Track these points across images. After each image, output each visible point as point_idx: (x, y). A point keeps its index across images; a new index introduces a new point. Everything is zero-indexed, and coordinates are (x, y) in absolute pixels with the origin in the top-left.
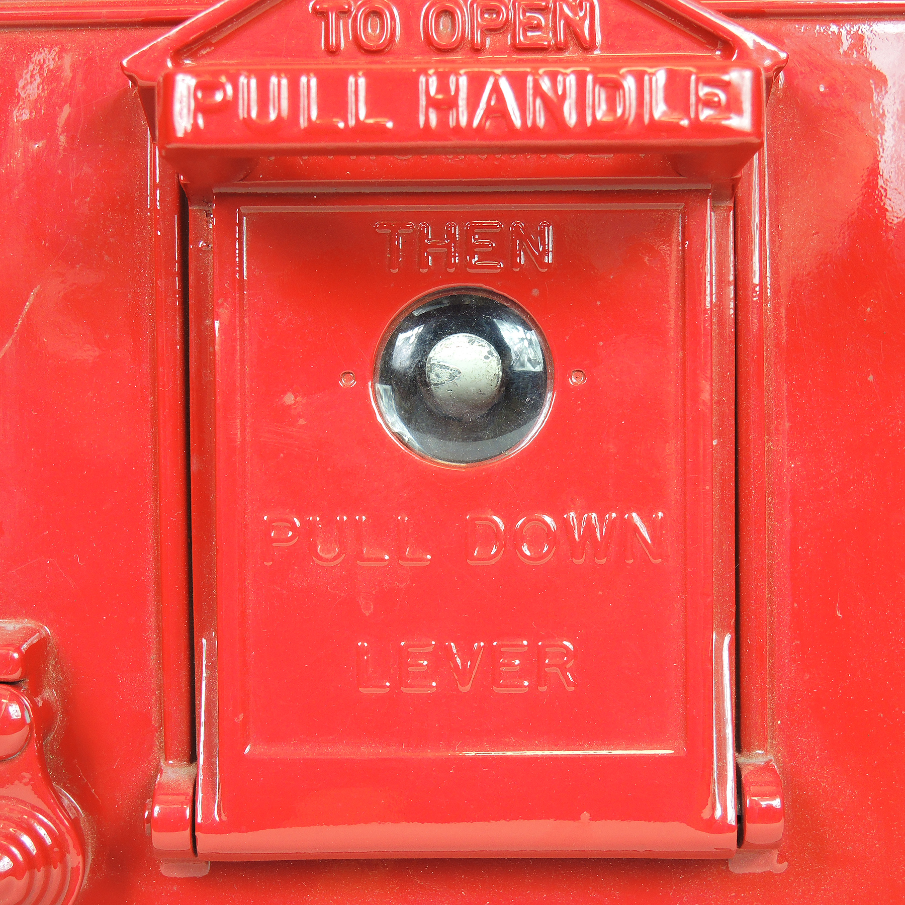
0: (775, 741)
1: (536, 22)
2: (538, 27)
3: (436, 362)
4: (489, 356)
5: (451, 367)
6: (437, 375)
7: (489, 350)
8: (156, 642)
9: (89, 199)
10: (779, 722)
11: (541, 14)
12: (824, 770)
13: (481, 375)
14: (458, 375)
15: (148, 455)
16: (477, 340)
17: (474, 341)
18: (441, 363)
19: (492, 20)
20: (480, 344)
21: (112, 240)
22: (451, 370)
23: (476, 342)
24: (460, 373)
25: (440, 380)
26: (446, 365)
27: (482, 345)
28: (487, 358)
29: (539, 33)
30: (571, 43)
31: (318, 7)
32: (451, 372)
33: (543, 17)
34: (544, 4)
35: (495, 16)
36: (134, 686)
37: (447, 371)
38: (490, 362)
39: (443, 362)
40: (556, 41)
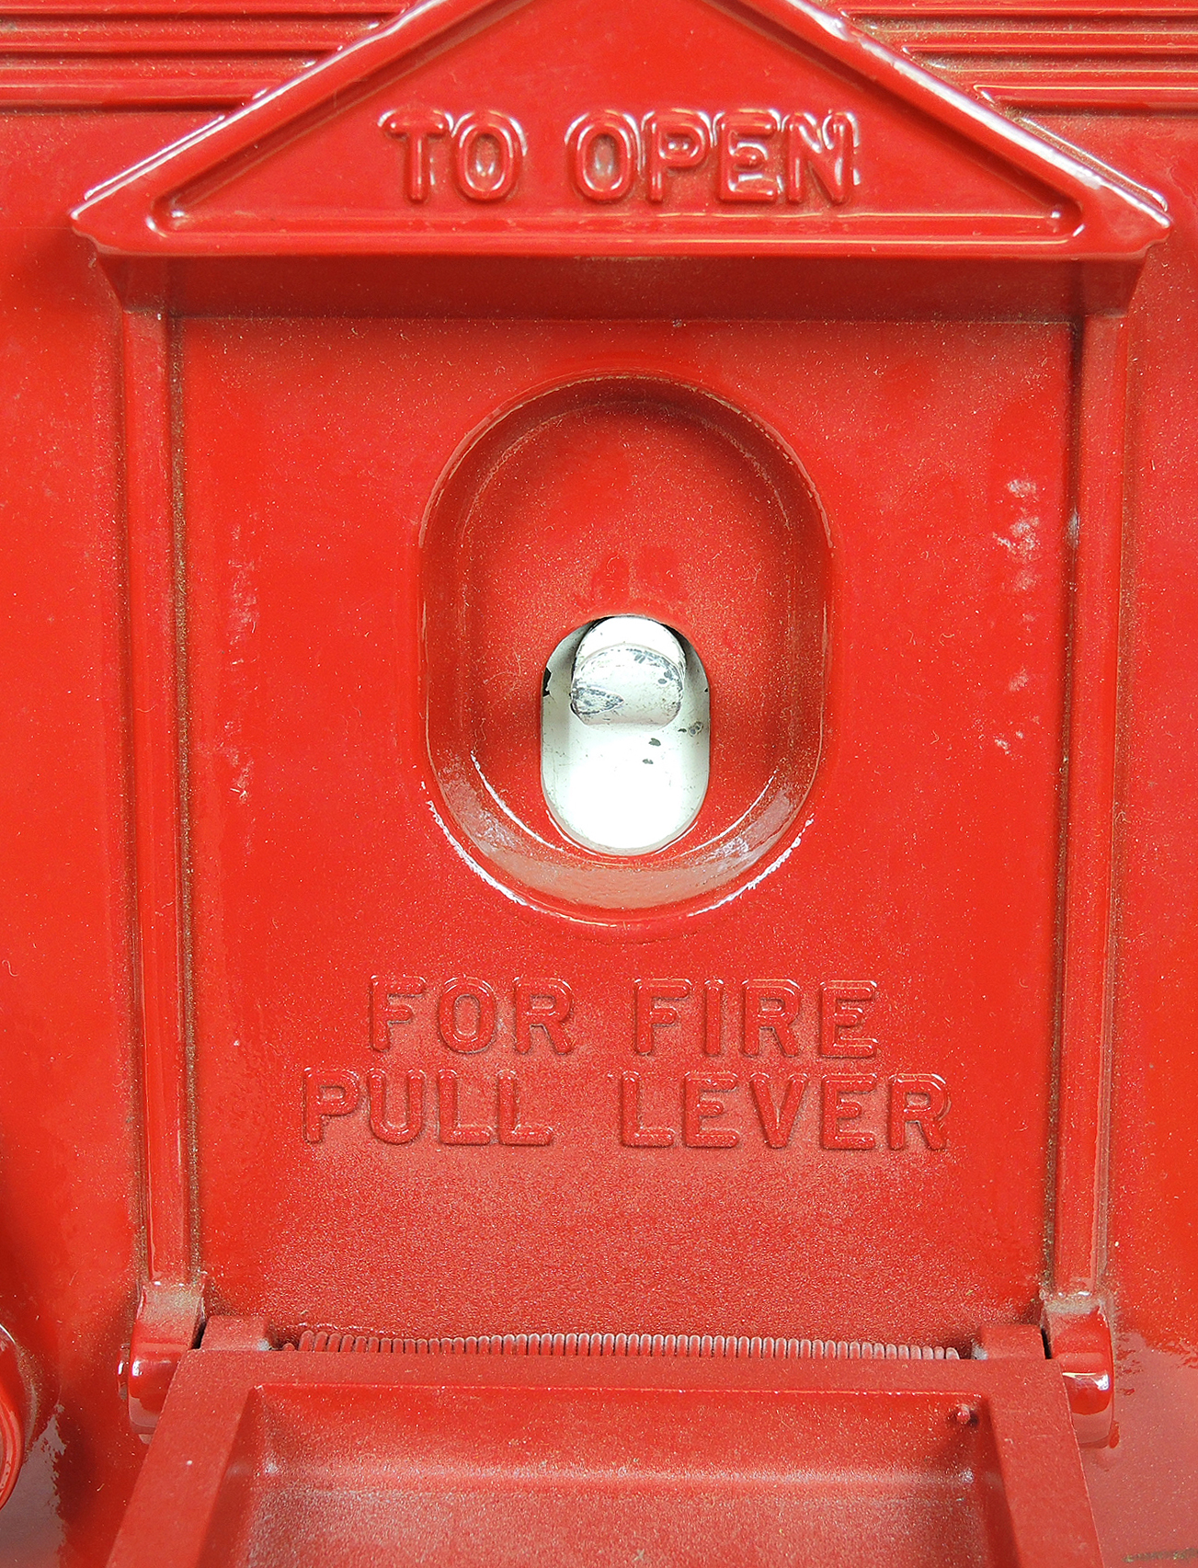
0: (1109, 1272)
1: (754, 158)
2: (757, 166)
3: (584, 686)
4: (666, 679)
5: (608, 693)
6: (587, 702)
7: (666, 671)
8: (134, 1097)
9: (18, 396)
10: (1117, 1244)
11: (762, 143)
12: (1185, 1318)
13: (653, 703)
14: (619, 703)
15: (119, 808)
16: (648, 656)
17: (644, 658)
18: (593, 688)
19: (681, 153)
20: (653, 662)
21: (57, 464)
22: (608, 697)
23: (646, 659)
24: (621, 700)
25: (592, 709)
26: (600, 690)
27: (655, 664)
28: (662, 681)
29: (759, 176)
30: (813, 194)
31: (393, 126)
32: (609, 700)
33: (766, 147)
34: (768, 127)
35: (686, 147)
36: (100, 1162)
37: (602, 697)
38: (668, 687)
39: (596, 686)
40: (787, 189)
